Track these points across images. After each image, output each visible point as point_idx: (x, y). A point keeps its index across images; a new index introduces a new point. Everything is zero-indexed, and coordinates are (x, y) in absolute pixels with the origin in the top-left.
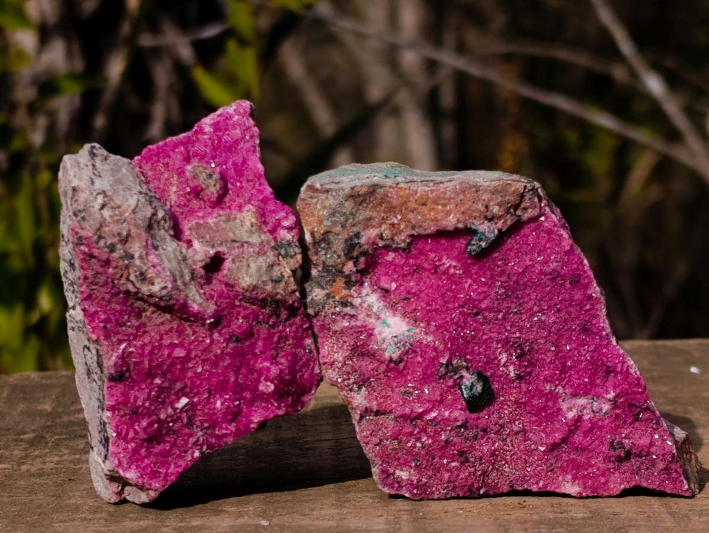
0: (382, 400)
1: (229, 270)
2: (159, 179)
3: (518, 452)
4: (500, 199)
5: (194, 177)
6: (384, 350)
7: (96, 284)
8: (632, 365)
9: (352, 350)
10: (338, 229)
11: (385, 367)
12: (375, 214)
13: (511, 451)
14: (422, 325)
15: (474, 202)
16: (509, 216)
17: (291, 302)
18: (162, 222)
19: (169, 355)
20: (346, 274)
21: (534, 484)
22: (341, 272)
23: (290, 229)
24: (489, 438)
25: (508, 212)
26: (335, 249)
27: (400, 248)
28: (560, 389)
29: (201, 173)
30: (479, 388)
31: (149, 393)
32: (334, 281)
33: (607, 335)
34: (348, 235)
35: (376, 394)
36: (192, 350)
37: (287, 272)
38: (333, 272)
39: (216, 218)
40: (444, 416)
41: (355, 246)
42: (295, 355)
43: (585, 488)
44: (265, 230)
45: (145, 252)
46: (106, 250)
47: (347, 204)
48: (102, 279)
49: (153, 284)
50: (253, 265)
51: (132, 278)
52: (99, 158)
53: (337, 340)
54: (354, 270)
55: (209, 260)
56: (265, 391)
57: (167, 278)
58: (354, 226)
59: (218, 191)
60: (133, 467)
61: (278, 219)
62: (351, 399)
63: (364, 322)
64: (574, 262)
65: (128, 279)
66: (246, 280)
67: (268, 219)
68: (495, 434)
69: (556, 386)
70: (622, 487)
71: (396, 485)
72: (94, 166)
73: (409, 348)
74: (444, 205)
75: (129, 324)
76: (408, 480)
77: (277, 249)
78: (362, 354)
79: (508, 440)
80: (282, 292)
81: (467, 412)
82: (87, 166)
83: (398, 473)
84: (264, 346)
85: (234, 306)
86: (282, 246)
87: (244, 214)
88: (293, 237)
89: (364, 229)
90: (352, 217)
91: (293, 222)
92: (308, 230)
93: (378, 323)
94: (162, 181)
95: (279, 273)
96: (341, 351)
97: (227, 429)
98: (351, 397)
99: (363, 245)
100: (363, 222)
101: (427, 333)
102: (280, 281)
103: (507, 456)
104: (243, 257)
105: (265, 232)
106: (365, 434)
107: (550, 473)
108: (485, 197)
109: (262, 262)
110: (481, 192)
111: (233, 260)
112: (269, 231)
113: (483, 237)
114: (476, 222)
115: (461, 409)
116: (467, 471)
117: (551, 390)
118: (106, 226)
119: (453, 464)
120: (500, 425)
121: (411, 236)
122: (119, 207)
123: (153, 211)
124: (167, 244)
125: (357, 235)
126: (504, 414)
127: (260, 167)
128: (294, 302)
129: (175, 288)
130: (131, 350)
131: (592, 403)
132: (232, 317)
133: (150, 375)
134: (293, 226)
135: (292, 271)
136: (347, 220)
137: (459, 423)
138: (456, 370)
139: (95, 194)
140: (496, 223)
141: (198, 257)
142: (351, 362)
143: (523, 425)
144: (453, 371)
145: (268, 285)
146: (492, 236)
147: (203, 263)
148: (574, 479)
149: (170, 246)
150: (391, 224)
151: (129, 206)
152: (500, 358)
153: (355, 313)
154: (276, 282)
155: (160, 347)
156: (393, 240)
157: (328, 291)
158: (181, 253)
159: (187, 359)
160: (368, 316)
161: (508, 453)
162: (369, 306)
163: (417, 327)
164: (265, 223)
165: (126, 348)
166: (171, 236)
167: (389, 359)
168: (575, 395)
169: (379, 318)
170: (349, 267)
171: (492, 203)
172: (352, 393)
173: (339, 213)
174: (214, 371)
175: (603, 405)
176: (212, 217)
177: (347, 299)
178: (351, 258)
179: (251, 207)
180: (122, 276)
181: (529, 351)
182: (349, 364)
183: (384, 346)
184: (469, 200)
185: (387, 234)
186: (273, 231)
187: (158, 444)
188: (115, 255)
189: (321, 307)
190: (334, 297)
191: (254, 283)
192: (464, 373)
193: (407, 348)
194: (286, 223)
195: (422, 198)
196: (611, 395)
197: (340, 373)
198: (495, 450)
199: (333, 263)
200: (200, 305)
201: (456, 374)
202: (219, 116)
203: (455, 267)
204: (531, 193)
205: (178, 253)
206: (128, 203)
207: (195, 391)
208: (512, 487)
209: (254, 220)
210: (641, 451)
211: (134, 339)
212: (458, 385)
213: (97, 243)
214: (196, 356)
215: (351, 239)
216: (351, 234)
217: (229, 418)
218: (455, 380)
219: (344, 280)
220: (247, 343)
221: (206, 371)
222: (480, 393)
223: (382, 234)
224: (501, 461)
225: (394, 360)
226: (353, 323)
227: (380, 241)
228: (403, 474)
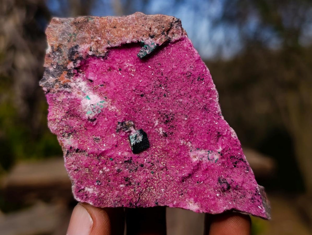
0: (81, 143)
3: (162, 182)
4: (159, 24)
6: (85, 113)
8: (233, 132)
9: (67, 113)
10: (66, 42)
11: (85, 123)
12: (87, 35)
13: (157, 181)
14: (110, 100)
15: (143, 25)
16: (163, 36)
20: (69, 69)
21: (170, 203)
22: (66, 68)
24: (144, 171)
25: (163, 34)
26: (64, 56)
27: (101, 56)
28: (189, 144)
30: (140, 138)
32: (62, 74)
33: (219, 113)
34: (71, 46)
35: (78, 139)
38: (61, 68)
40: (118, 155)
41: (75, 53)
43: (202, 207)
47: (72, 28)
53: (59, 107)
54: (73, 67)
58: (75, 41)
62: (63, 142)
63: (76, 96)
64: (201, 68)
68: (148, 168)
69: (187, 142)
70: (225, 208)
71: (85, 197)
73: (100, 113)
74: (126, 28)
76: (93, 193)
78: (72, 115)
79: (156, 173)
81: (132, 153)
83: (87, 189)
89: (81, 44)
90: (74, 35)
92: (50, 44)
93: (84, 97)
96: (60, 113)
98: (63, 140)
99: (80, 52)
100: (80, 40)
101: (112, 105)
103: (155, 183)
106: (69, 163)
107: (181, 196)
108: (150, 23)
110: (148, 20)
113: (148, 47)
114: (144, 39)
115: (128, 151)
116: (129, 190)
117: (184, 144)
119: (121, 186)
120: (152, 163)
121: (108, 48)
125: (76, 47)
126: (155, 157)
131: (208, 154)
136: (71, 37)
137: (126, 160)
138: (127, 127)
140: (156, 40)
142: (65, 120)
143: (166, 165)
144: (125, 127)
146: (153, 47)
148: (196, 201)
150: (96, 41)
152: (155, 122)
153: (71, 91)
156: (97, 51)
157: (57, 79)
160: (79, 93)
161: (155, 182)
162: (80, 87)
163: (107, 101)
167: (88, 118)
168: (198, 148)
169: (84, 95)
170: (71, 65)
171: (153, 27)
172: (64, 138)
173: (67, 33)
175: (215, 156)
177: (67, 83)
178: (72, 60)
181: (172, 119)
182: (64, 121)
183: (86, 110)
184: (140, 25)
185: (94, 48)
189: (51, 86)
190: (60, 82)
192: (132, 129)
193: (99, 112)
195: (114, 24)
196: (220, 149)
197: (59, 126)
198: (148, 179)
199: (62, 64)
201: (127, 129)
203: (131, 67)
204: (177, 23)
208: (157, 203)
210: (237, 186)
212: (127, 136)
215: (72, 49)
216: (73, 46)
218: (126, 133)
219: (67, 72)
222: (141, 142)
223: (91, 47)
224: (151, 186)
225: (91, 119)
226: (69, 97)
227: (90, 51)
228: (90, 190)
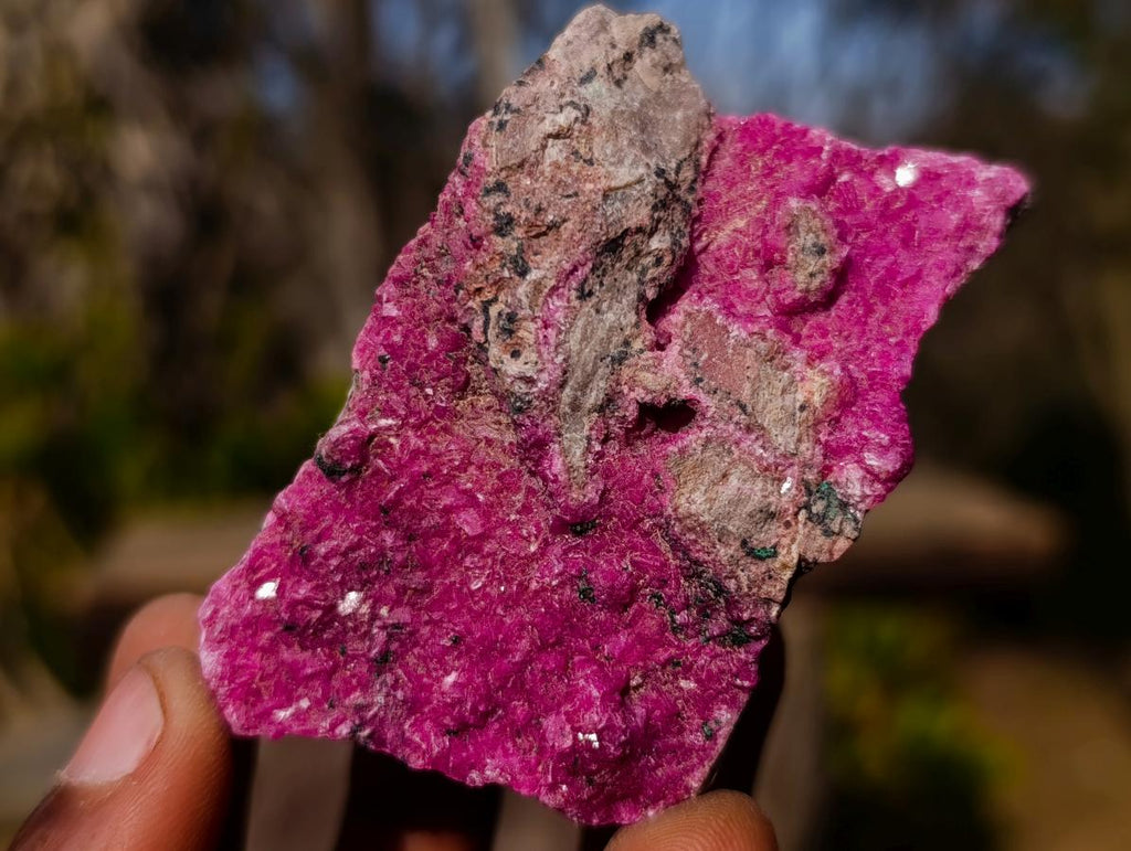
1: (682, 451)
2: (732, 184)
5: (788, 227)
7: (434, 269)
17: (746, 616)
18: (649, 260)
19: (448, 510)
23: (871, 475)
29: (810, 230)
31: (354, 548)
36: (494, 538)
37: (790, 555)
39: (752, 334)
42: (673, 716)
44: (823, 438)
45: (553, 283)
46: (490, 218)
48: (446, 267)
49: (515, 354)
50: (734, 481)
51: (494, 311)
52: (656, 56)
55: (664, 401)
56: (550, 736)
57: (549, 366)
59: (807, 291)
60: (225, 648)
61: (866, 438)
65: (486, 306)
66: (694, 500)
67: (848, 421)
72: (628, 57)
75: (429, 391)
77: (810, 493)
80: (745, 582)
82: (614, 46)
84: (629, 648)
85: (634, 525)
86: (827, 495)
87: (810, 373)
88: (864, 497)
91: (890, 468)
94: (733, 194)
95: (774, 541)
97: (425, 738)
102: (762, 559)
104: (730, 452)
105: (818, 441)
109: (757, 492)
111: (708, 440)
112: (826, 445)
118: (530, 174)
122: (590, 162)
123: (647, 222)
124: (616, 306)
127: (932, 314)
128: (751, 621)
129: (550, 399)
130: (392, 440)
132: (613, 541)
133: (387, 514)
134: (883, 476)
135: (801, 559)
139: (567, 99)
141: (647, 378)
145: (727, 545)
147: (648, 398)
149: (619, 313)
151: (608, 176)
154: (752, 553)
155: (449, 480)
158: (627, 343)
159: (475, 545)
164: (836, 423)
165: (389, 428)
166: (642, 297)
174: (500, 611)
176: (745, 328)
179: (837, 371)
180: (479, 291)
186: (835, 452)
187: (304, 648)
188: (499, 244)
191: (706, 518)
194: (872, 460)
200: (569, 469)
202: (952, 166)
205: (617, 339)
206: (612, 169)
207: (436, 616)
209: (817, 400)
211: (416, 427)
213: (488, 192)
214: (492, 554)
217: (447, 720)
220: (602, 616)
221: (486, 596)
